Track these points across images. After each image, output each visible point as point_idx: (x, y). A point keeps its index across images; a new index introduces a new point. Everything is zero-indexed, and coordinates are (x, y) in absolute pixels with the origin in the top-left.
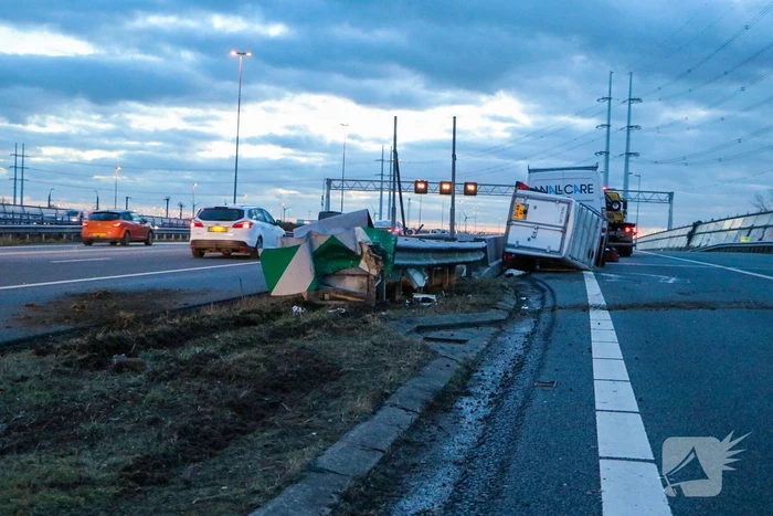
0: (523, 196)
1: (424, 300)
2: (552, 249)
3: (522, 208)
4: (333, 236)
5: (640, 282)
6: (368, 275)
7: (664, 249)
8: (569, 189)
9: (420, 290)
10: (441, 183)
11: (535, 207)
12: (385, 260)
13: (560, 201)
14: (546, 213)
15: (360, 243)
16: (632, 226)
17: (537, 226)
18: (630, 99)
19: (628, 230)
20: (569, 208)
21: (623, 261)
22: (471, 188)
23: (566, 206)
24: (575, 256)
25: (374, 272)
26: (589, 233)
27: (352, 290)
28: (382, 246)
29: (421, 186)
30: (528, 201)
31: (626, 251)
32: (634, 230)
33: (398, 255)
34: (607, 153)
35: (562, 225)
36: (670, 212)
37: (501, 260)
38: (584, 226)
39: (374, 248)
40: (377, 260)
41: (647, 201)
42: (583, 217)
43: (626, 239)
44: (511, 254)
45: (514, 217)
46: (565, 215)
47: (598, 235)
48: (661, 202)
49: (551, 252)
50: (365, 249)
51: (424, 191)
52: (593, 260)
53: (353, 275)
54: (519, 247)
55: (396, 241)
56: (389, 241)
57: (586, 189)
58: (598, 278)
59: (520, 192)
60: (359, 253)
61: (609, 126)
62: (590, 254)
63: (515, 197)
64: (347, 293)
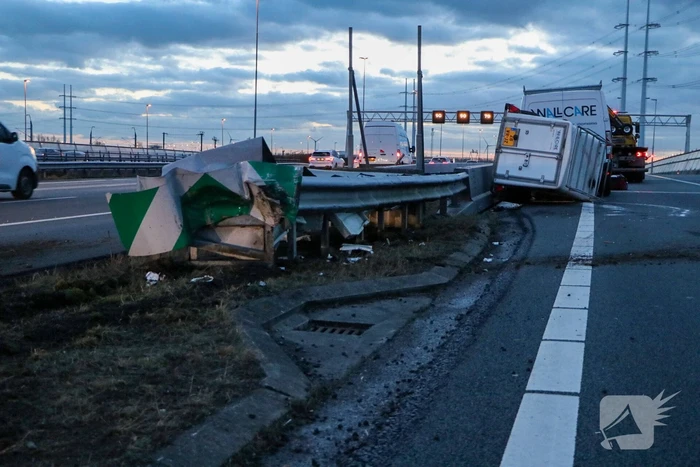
0: (513, 120)
1: (356, 253)
2: (546, 178)
3: (513, 133)
4: (206, 176)
5: (644, 216)
6: (263, 226)
7: (681, 172)
8: (569, 112)
9: (353, 240)
10: (459, 113)
11: (527, 132)
12: (285, 205)
13: (555, 125)
14: (540, 138)
15: (247, 184)
16: (644, 150)
17: (529, 153)
18: (648, 25)
19: (639, 154)
20: (565, 133)
21: (633, 189)
22: (488, 116)
23: (562, 130)
24: (573, 186)
25: (270, 221)
26: (589, 157)
27: (244, 245)
28: (279, 187)
29: (439, 116)
30: (520, 126)
31: (638, 177)
32: (647, 154)
33: (303, 196)
34: (624, 79)
35: (558, 151)
36: (688, 136)
37: (489, 193)
38: (584, 152)
39: (268, 190)
40: (273, 206)
41: (663, 125)
42: (582, 142)
43: (638, 165)
44: (500, 185)
45: (504, 144)
46: (560, 140)
47: (599, 162)
48: (678, 125)
49: (545, 182)
50: (255, 191)
51: (442, 121)
52: (595, 189)
53: (243, 226)
54: (509, 178)
55: (300, 179)
56: (290, 179)
57: (589, 110)
58: (598, 212)
59: (510, 115)
60: (247, 196)
61: (626, 52)
62: (592, 183)
63: (504, 120)
64: (235, 249)
